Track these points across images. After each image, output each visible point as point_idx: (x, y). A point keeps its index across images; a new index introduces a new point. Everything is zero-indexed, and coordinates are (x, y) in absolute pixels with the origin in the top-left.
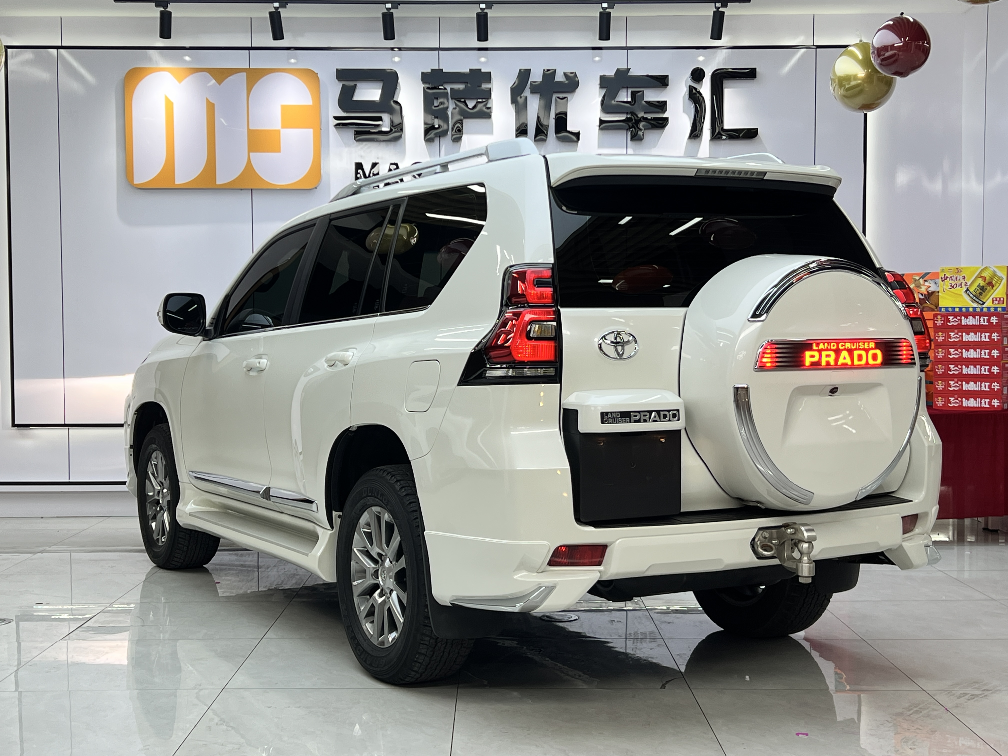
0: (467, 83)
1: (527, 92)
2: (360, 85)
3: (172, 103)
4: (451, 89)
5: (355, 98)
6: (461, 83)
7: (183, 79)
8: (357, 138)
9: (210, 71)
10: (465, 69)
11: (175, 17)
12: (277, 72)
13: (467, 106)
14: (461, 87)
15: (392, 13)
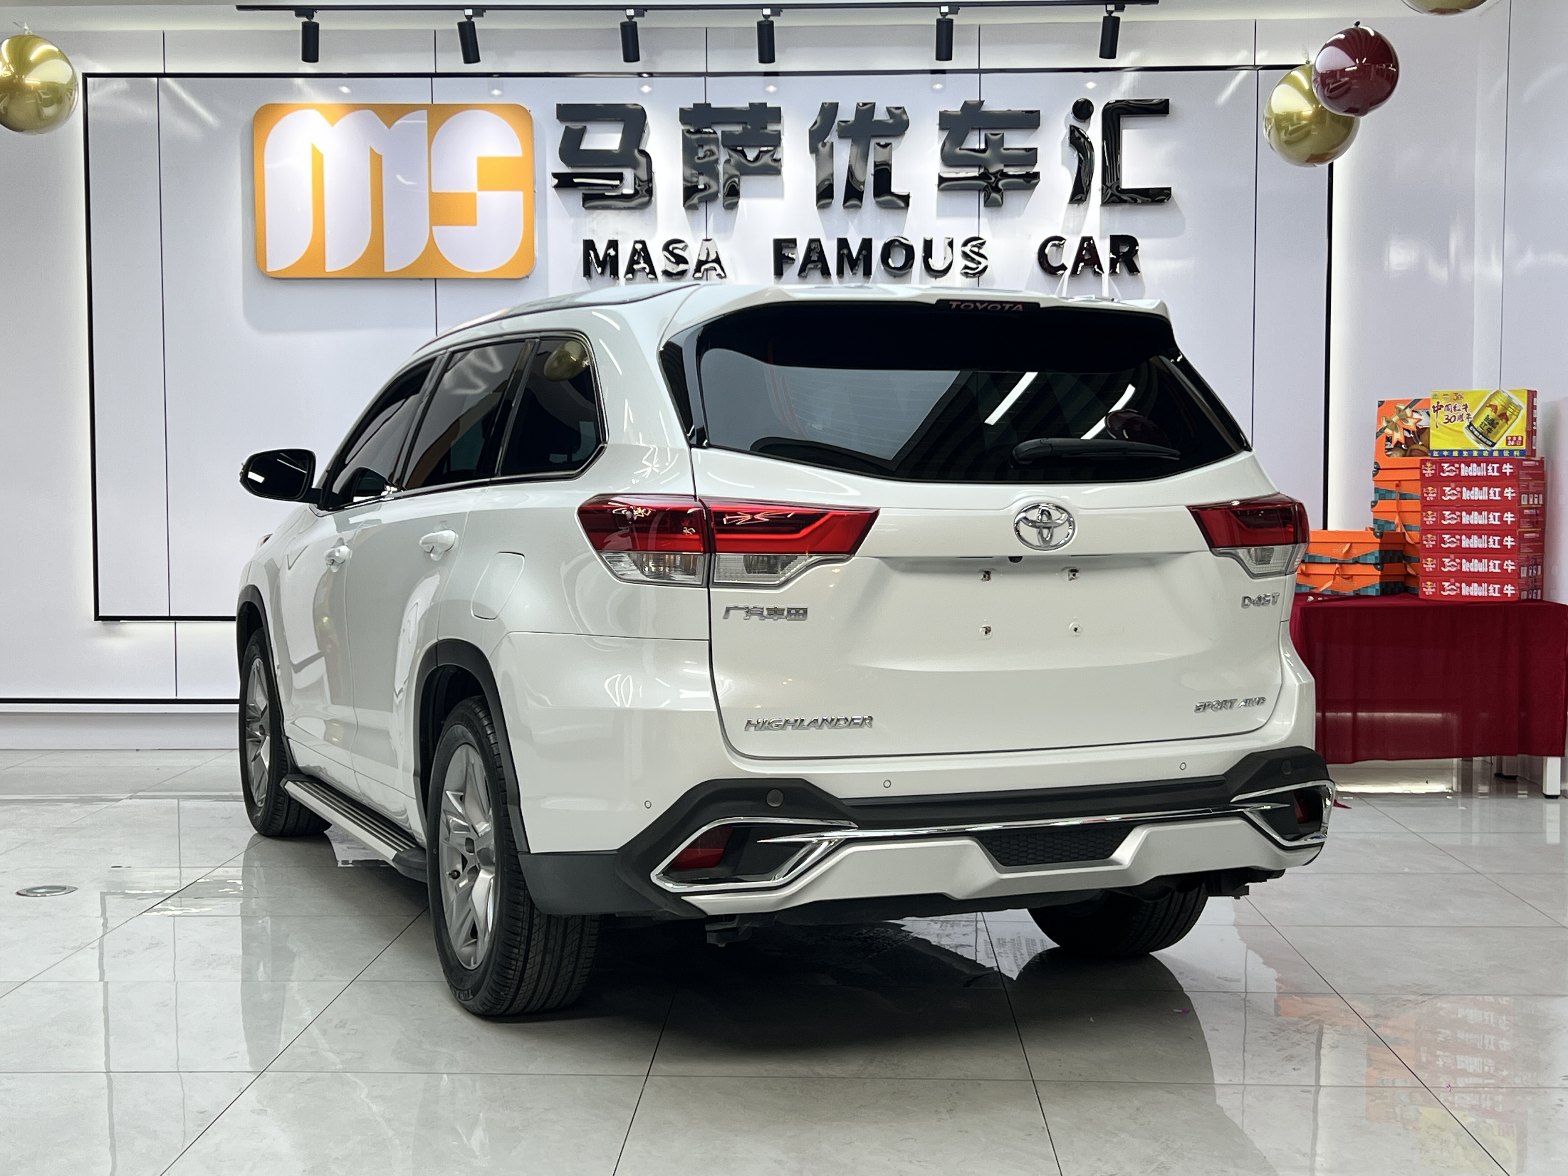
0: (746, 123)
1: (833, 137)
2: (590, 127)
3: (322, 156)
4: (723, 132)
5: (584, 146)
6: (738, 123)
7: (338, 120)
8: (587, 205)
9: (377, 108)
10: (743, 104)
11: (325, 31)
12: (472, 109)
13: (745, 156)
14: (737, 129)
15: (636, 23)
